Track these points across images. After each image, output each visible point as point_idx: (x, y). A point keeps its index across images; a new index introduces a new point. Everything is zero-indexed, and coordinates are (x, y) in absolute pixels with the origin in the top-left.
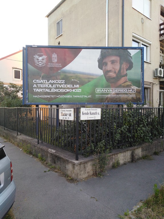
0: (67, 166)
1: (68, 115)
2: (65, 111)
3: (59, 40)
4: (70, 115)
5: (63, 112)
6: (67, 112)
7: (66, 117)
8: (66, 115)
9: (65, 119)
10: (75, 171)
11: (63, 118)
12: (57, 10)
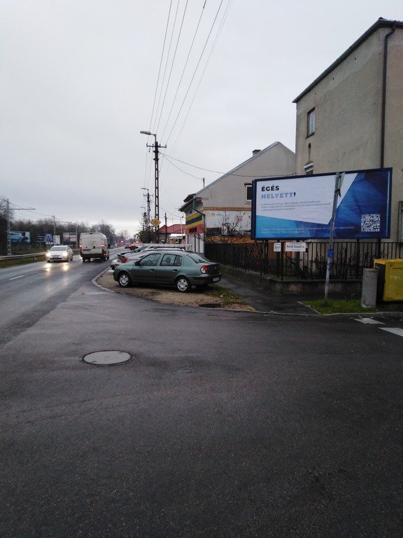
3: (310, 140)
4: (279, 248)
5: (276, 246)
9: (277, 251)
12: (309, 94)
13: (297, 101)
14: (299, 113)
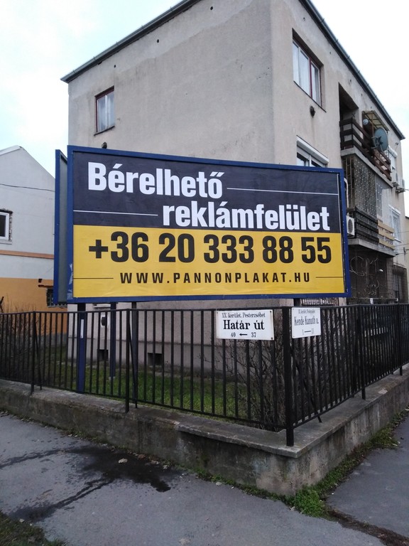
0: (257, 466)
1: (251, 328)
2: (239, 316)
3: (105, 138)
4: (260, 326)
5: (233, 320)
6: (245, 320)
7: (243, 331)
8: (244, 326)
9: (238, 337)
10: (290, 475)
11: (234, 335)
12: (98, 67)
13: (69, 79)
14: (75, 96)
